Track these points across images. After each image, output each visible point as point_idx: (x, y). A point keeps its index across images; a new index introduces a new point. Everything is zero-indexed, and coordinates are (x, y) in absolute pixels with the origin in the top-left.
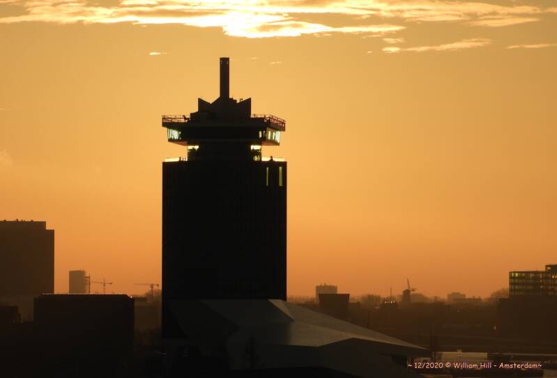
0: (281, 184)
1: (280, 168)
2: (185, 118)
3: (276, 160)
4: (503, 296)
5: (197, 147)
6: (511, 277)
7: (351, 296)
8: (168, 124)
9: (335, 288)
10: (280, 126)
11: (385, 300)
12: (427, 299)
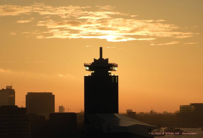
0: (117, 82)
1: (117, 77)
2: (90, 64)
3: (115, 75)
4: (178, 112)
5: (93, 72)
6: (180, 107)
7: (136, 112)
8: (86, 65)
9: (132, 110)
10: (116, 66)
11: (145, 113)
12: (157, 113)
